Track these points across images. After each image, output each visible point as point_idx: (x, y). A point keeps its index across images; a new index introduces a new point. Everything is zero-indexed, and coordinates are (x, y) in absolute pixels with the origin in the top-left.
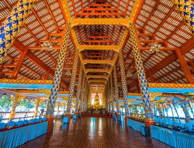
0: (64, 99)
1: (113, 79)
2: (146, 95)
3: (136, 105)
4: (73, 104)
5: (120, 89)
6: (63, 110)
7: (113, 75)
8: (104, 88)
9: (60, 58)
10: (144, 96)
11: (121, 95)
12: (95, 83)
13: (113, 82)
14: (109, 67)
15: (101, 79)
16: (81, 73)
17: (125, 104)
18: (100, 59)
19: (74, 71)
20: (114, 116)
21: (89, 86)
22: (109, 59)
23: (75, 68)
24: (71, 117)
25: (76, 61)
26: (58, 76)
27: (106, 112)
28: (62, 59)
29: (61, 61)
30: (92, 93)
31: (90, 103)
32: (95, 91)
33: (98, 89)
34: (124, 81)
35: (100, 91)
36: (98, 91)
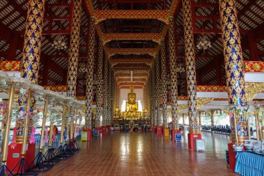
1: (167, 56)
2: (239, 90)
5: (182, 78)
7: (167, 47)
8: (146, 78)
10: (234, 92)
11: (183, 92)
12: (128, 65)
13: (168, 60)
15: (141, 57)
17: (190, 109)
19: (76, 39)
21: (113, 73)
23: (75, 30)
25: (77, 13)
30: (122, 88)
31: (117, 110)
32: (128, 84)
33: (134, 80)
34: (192, 60)
35: (137, 83)
36: (135, 84)
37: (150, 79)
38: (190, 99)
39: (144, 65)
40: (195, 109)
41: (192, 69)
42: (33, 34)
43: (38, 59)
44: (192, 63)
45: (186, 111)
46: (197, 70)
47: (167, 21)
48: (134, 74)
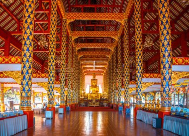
0: (41, 85)
1: (123, 49)
2: (167, 77)
3: (155, 92)
4: (57, 94)
5: (133, 67)
6: (41, 102)
7: (122, 42)
8: (106, 67)
9: (27, 15)
12: (91, 57)
13: (122, 55)
14: (116, 26)
15: (102, 50)
17: (137, 91)
18: (100, 11)
19: (53, 38)
20: (120, 108)
21: (79, 63)
22: (117, 10)
24: (55, 111)
25: (54, 17)
26: (28, 50)
27: (109, 104)
28: (29, 16)
29: (29, 21)
31: (83, 92)
32: (91, 72)
33: (96, 68)
34: (140, 54)
35: (99, 71)
36: (97, 72)
37: (109, 67)
38: (137, 84)
39: (104, 57)
40: (140, 90)
41: (140, 61)
42: (28, 37)
43: (32, 55)
44: (140, 57)
45: (134, 92)
46: (143, 61)
47: (123, 22)
48: (96, 64)
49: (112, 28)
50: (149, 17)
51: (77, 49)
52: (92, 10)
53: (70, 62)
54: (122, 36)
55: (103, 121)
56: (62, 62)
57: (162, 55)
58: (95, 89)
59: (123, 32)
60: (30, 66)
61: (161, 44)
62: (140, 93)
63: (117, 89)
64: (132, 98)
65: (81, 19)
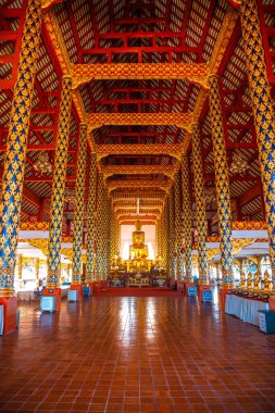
0: (34, 244)
1: (191, 177)
3: (258, 257)
4: (65, 261)
5: (212, 209)
6: (34, 277)
7: (190, 164)
8: (160, 208)
9: (16, 118)
11: (213, 231)
12: (132, 190)
14: (178, 135)
15: (153, 177)
16: (82, 159)
17: (223, 255)
18: (147, 109)
19: (62, 157)
20: (191, 290)
21: (109, 202)
22: (177, 108)
23: (62, 144)
24: (61, 297)
25: (64, 121)
26: (15, 179)
27: (168, 281)
28: (20, 121)
29: (19, 128)
30: (123, 223)
31: (116, 257)
32: (132, 217)
33: (141, 211)
34: (224, 185)
35: (147, 217)
36: (143, 218)
37: (167, 208)
38: (222, 241)
39: (157, 190)
40: (230, 254)
41: (226, 198)
42: (16, 156)
43: (21, 188)
44: (225, 190)
45: (218, 257)
46: (232, 198)
47: (189, 129)
48: (142, 203)
49: (170, 139)
50: (237, 119)
51: (106, 176)
52: (132, 109)
53: (91, 200)
54: (189, 152)
55: (156, 317)
56: (77, 200)
57: (266, 187)
58: (141, 252)
59: (191, 144)
60: (16, 208)
61: (263, 167)
62: (230, 260)
63: (183, 251)
64: (215, 269)
65: (113, 123)
